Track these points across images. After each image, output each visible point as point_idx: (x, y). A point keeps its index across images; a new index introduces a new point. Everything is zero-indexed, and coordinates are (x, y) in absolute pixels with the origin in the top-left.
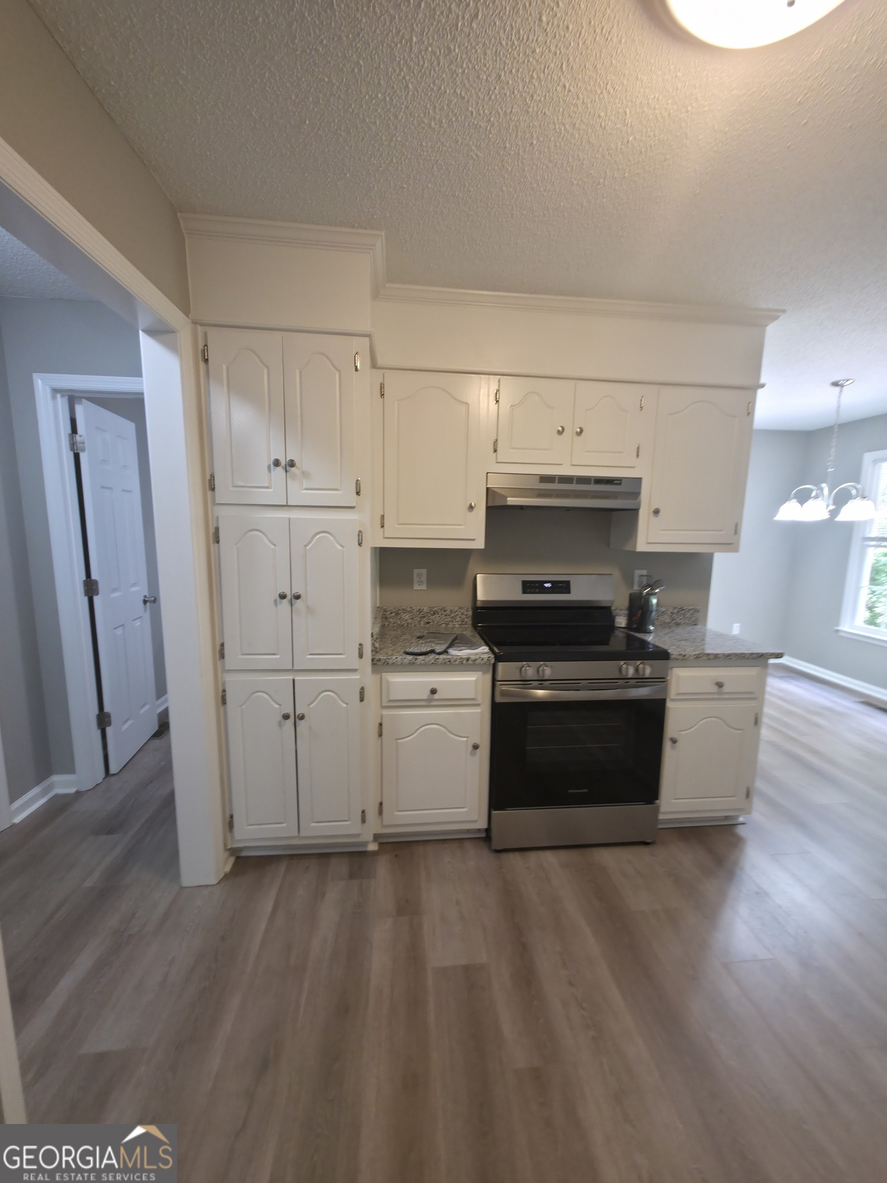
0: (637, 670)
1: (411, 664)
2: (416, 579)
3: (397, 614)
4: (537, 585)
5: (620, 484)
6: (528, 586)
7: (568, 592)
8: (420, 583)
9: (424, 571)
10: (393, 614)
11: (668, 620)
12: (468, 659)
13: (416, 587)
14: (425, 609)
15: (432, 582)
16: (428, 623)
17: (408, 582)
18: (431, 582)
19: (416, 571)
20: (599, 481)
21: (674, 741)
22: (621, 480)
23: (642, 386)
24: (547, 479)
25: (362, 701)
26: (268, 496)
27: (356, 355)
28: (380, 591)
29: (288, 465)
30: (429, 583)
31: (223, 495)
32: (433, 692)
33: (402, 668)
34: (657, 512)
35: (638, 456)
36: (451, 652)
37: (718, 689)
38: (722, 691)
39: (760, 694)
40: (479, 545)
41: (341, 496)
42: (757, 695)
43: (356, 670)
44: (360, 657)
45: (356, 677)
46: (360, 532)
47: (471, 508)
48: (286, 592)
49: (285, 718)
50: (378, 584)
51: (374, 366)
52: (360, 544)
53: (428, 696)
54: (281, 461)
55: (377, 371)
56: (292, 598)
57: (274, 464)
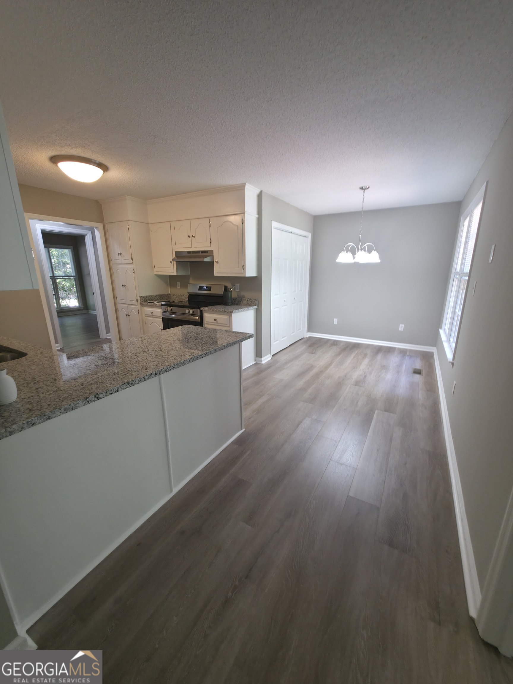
2: (178, 285)
3: (173, 296)
5: (208, 253)
6: (200, 288)
7: (210, 290)
9: (179, 283)
12: (157, 305)
13: (178, 288)
14: (179, 295)
16: (180, 299)
17: (175, 286)
19: (177, 283)
22: (208, 251)
23: (209, 218)
24: (189, 252)
25: (139, 313)
26: (119, 262)
27: (128, 225)
28: (170, 288)
29: (121, 254)
30: (181, 287)
31: (113, 262)
32: (152, 313)
33: (147, 306)
34: (217, 262)
35: (211, 243)
36: (155, 303)
37: (215, 322)
38: (217, 323)
39: (230, 325)
40: (175, 274)
41: (130, 261)
42: (229, 325)
43: (137, 305)
44: (137, 302)
45: (137, 307)
46: (134, 270)
47: (171, 262)
48: (123, 285)
49: (126, 315)
50: (169, 286)
51: (148, 224)
52: (134, 273)
53: (151, 314)
54: (119, 253)
55: (150, 225)
56: (125, 286)
57: (118, 254)
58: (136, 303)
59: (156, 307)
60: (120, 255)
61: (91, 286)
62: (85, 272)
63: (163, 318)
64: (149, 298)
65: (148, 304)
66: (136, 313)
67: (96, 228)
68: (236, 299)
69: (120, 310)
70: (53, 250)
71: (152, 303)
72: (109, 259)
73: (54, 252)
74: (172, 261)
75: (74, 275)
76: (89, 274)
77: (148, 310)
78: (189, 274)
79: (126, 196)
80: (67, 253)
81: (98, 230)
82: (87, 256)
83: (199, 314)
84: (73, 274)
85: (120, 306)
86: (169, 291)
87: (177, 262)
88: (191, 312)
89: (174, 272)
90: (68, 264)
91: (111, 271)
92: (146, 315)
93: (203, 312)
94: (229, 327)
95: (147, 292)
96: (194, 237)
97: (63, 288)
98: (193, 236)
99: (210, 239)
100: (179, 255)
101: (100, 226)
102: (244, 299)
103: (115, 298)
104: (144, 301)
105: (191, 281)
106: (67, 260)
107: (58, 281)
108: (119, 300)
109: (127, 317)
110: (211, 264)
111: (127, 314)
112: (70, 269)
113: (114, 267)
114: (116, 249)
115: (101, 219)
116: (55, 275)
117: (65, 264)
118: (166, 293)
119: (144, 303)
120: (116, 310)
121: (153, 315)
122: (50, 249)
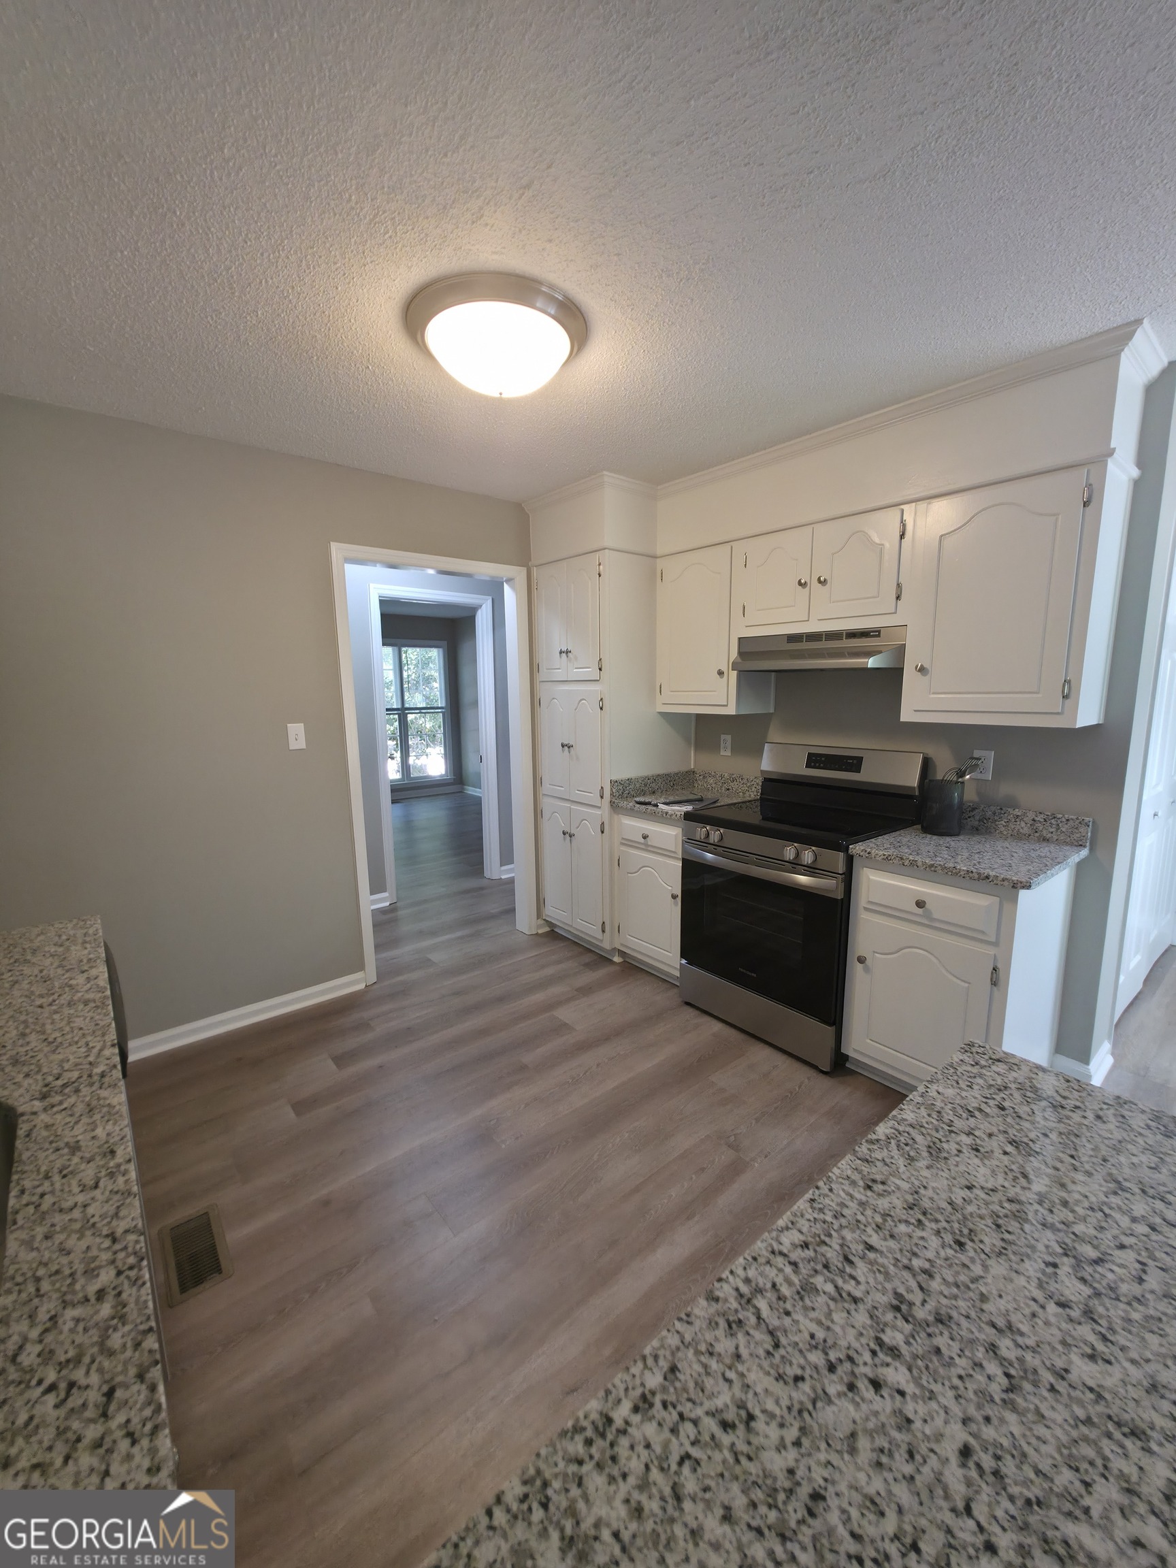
0: (798, 855)
1: (632, 809)
2: (722, 745)
3: (704, 777)
4: (823, 759)
5: (879, 636)
6: (814, 760)
7: (858, 771)
8: (725, 748)
9: (729, 738)
10: (701, 777)
11: (1026, 830)
12: (667, 813)
13: (723, 753)
14: (726, 775)
15: (737, 749)
16: (728, 789)
17: (715, 747)
18: (734, 750)
19: (723, 737)
20: (852, 635)
21: (861, 960)
22: (879, 632)
23: (902, 507)
24: (793, 638)
25: (602, 832)
26: (559, 675)
27: (600, 565)
28: (695, 755)
29: (567, 652)
30: (733, 750)
31: (543, 675)
32: (645, 837)
33: (630, 812)
34: (922, 670)
35: (898, 598)
36: (661, 806)
37: (920, 911)
38: (928, 916)
39: (997, 938)
40: (731, 710)
41: (592, 672)
42: (993, 939)
43: (599, 808)
44: (602, 797)
45: (599, 812)
46: (601, 699)
47: (721, 673)
48: (566, 743)
49: (564, 833)
50: (693, 748)
51: (655, 557)
52: (601, 709)
53: (642, 840)
54: (564, 649)
55: (658, 560)
56: (569, 747)
57: (561, 652)
58: (597, 802)
59: (665, 818)
60: (564, 655)
61: (477, 730)
62: (466, 697)
63: (685, 861)
64: (638, 786)
65: (636, 809)
66: (593, 831)
67: (509, 581)
68: (974, 809)
69: (546, 815)
70: (410, 650)
71: (649, 803)
72: (533, 668)
73: (412, 654)
74: (724, 669)
75: (443, 705)
76: (475, 703)
77: (634, 825)
78: (772, 711)
79: (605, 473)
80: (434, 657)
81: (513, 588)
82: (475, 661)
83: (841, 868)
84: (441, 702)
85: (547, 804)
86: (692, 760)
87: (740, 672)
88: (808, 856)
89: (727, 706)
90: (435, 681)
91: (535, 703)
92: (623, 839)
93: (856, 863)
94: (996, 944)
95: (632, 768)
96: (822, 582)
97: (420, 733)
98: (819, 578)
99: (899, 586)
100: (750, 649)
101: (519, 573)
102: (1017, 812)
103: (537, 781)
104: (621, 796)
105: (775, 735)
106: (433, 673)
107: (410, 717)
108: (546, 788)
109: (565, 839)
110: (892, 677)
111: (567, 830)
112: (437, 691)
113: (544, 692)
114: (555, 636)
115: (523, 557)
116: (407, 706)
117: (428, 680)
118: (684, 769)
119: (623, 804)
120: (538, 813)
121: (649, 843)
122: (404, 649)
